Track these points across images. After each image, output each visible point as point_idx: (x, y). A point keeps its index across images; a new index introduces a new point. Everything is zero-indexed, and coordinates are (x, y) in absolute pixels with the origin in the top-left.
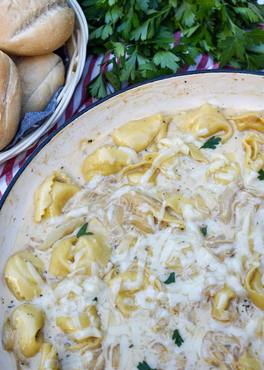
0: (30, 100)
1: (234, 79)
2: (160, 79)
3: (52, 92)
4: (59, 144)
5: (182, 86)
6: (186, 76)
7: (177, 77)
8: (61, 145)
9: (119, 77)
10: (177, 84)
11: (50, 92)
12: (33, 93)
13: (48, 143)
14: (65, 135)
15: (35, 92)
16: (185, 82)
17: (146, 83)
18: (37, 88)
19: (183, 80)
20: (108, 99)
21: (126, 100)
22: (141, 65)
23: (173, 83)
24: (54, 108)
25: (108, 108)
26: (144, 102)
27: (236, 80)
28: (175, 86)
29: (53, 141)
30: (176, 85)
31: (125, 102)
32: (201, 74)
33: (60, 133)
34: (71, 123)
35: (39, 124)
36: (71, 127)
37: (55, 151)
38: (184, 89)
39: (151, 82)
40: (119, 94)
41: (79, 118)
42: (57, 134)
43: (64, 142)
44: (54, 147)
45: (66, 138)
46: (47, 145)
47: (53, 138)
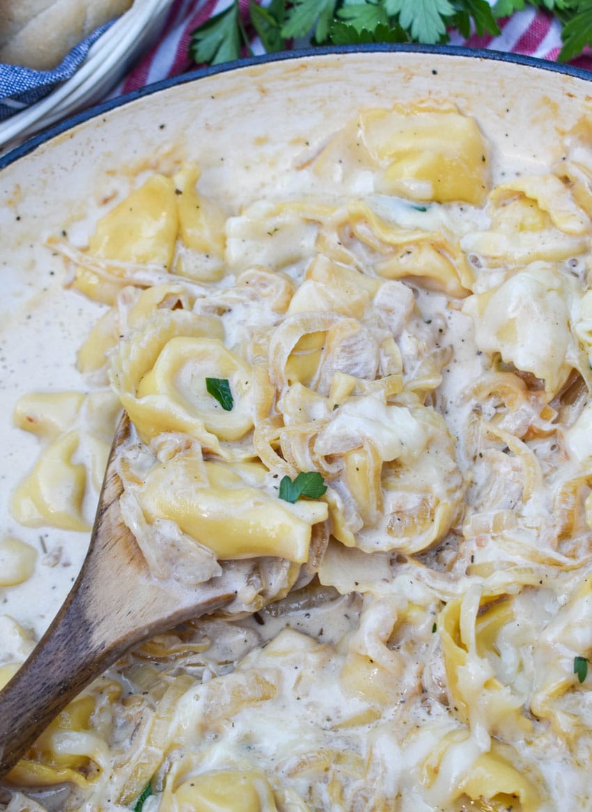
0: (21, 34)
1: (565, 92)
2: (366, 49)
3: (89, 26)
4: (59, 165)
5: (423, 83)
6: (437, 55)
7: (412, 54)
8: (66, 169)
9: (281, 25)
10: (412, 75)
11: (84, 24)
12: (35, 16)
13: (27, 157)
14: (80, 144)
15: (42, 16)
16: (434, 72)
17: (326, 54)
18: (47, 7)
19: (427, 66)
20: (213, 74)
21: (266, 86)
22: (350, 6)
23: (400, 68)
24: (72, 67)
25: (213, 97)
26: (315, 102)
27: (570, 96)
28: (404, 77)
29: (42, 153)
30: (409, 76)
31: (263, 92)
32: (478, 59)
33: (66, 135)
34: (100, 117)
35: (26, 103)
36: (98, 126)
37: (45, 182)
38: (430, 93)
39: (340, 53)
40: (246, 68)
41: (125, 109)
42: (57, 138)
43: (75, 164)
44: (44, 171)
45: (82, 155)
46: (22, 159)
47: (41, 146)
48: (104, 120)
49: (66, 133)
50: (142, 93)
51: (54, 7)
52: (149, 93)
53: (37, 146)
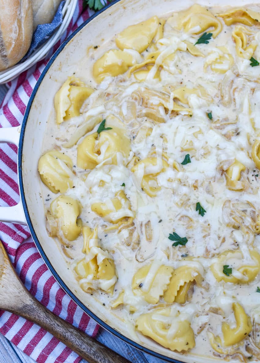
0: (37, 14)
3: (55, 6)
4: (70, 52)
8: (72, 53)
12: (39, 8)
13: (62, 52)
14: (75, 43)
15: (41, 7)
18: (42, 4)
20: (110, 6)
21: (125, 6)
24: (61, 19)
25: (110, 15)
26: (140, 7)
29: (66, 49)
31: (125, 8)
34: (80, 32)
35: (49, 36)
36: (79, 35)
37: (67, 59)
41: (86, 27)
42: (69, 42)
43: (74, 50)
44: (67, 55)
45: (76, 46)
46: (61, 53)
47: (65, 47)
48: (81, 32)
49: (71, 40)
50: (90, 20)
51: (44, 3)
52: (92, 19)
53: (64, 47)
